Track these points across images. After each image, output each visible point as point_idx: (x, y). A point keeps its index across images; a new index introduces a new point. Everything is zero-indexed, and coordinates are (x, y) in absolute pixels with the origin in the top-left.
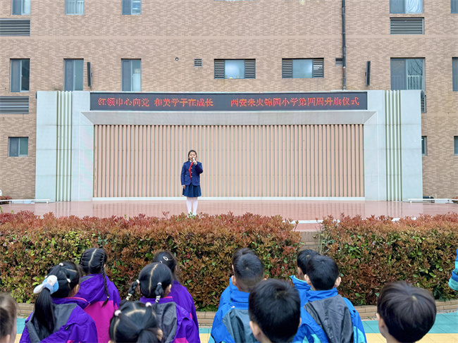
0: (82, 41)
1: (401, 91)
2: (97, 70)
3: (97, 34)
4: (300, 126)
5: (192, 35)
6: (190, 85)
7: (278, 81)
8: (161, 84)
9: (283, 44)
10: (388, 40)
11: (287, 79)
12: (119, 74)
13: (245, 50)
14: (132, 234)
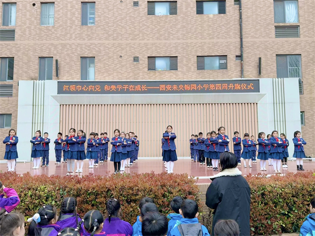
0: (52, 44)
1: (284, 79)
2: (63, 65)
3: (63, 39)
4: (211, 105)
5: (132, 40)
6: (130, 75)
7: (194, 72)
8: (110, 75)
9: (197, 46)
10: (273, 42)
11: (201, 71)
12: (79, 68)
13: (170, 51)
14: (83, 188)
